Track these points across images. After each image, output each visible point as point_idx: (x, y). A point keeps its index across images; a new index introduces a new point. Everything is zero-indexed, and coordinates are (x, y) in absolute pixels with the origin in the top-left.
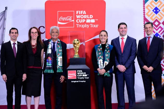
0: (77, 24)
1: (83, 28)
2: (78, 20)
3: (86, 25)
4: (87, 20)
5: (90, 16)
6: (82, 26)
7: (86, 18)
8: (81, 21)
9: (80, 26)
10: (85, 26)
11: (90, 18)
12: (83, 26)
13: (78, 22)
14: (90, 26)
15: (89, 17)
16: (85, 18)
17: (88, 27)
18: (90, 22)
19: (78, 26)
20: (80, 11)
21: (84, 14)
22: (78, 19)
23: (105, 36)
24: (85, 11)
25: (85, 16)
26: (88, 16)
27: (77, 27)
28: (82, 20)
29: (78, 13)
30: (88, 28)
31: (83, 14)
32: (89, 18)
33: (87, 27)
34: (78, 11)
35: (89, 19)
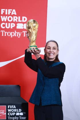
0: (3, 31)
1: (12, 37)
2: (4, 24)
3: (15, 33)
4: (18, 24)
5: (23, 18)
6: (9, 34)
7: (17, 21)
8: (8, 26)
9: (6, 34)
10: (15, 35)
11: (23, 21)
12: (11, 34)
13: (4, 28)
14: (22, 34)
15: (21, 19)
16: (14, 21)
17: (20, 35)
18: (22, 28)
19: (4, 33)
20: (6, 10)
21: (14, 15)
22: (4, 22)
23: (54, 49)
24: (14, 10)
25: (14, 17)
26: (19, 17)
27: (3, 35)
28: (9, 24)
29: (4, 12)
30: (19, 37)
31: (12, 14)
32: (21, 21)
33: (17, 36)
34: (4, 10)
35: (22, 23)
